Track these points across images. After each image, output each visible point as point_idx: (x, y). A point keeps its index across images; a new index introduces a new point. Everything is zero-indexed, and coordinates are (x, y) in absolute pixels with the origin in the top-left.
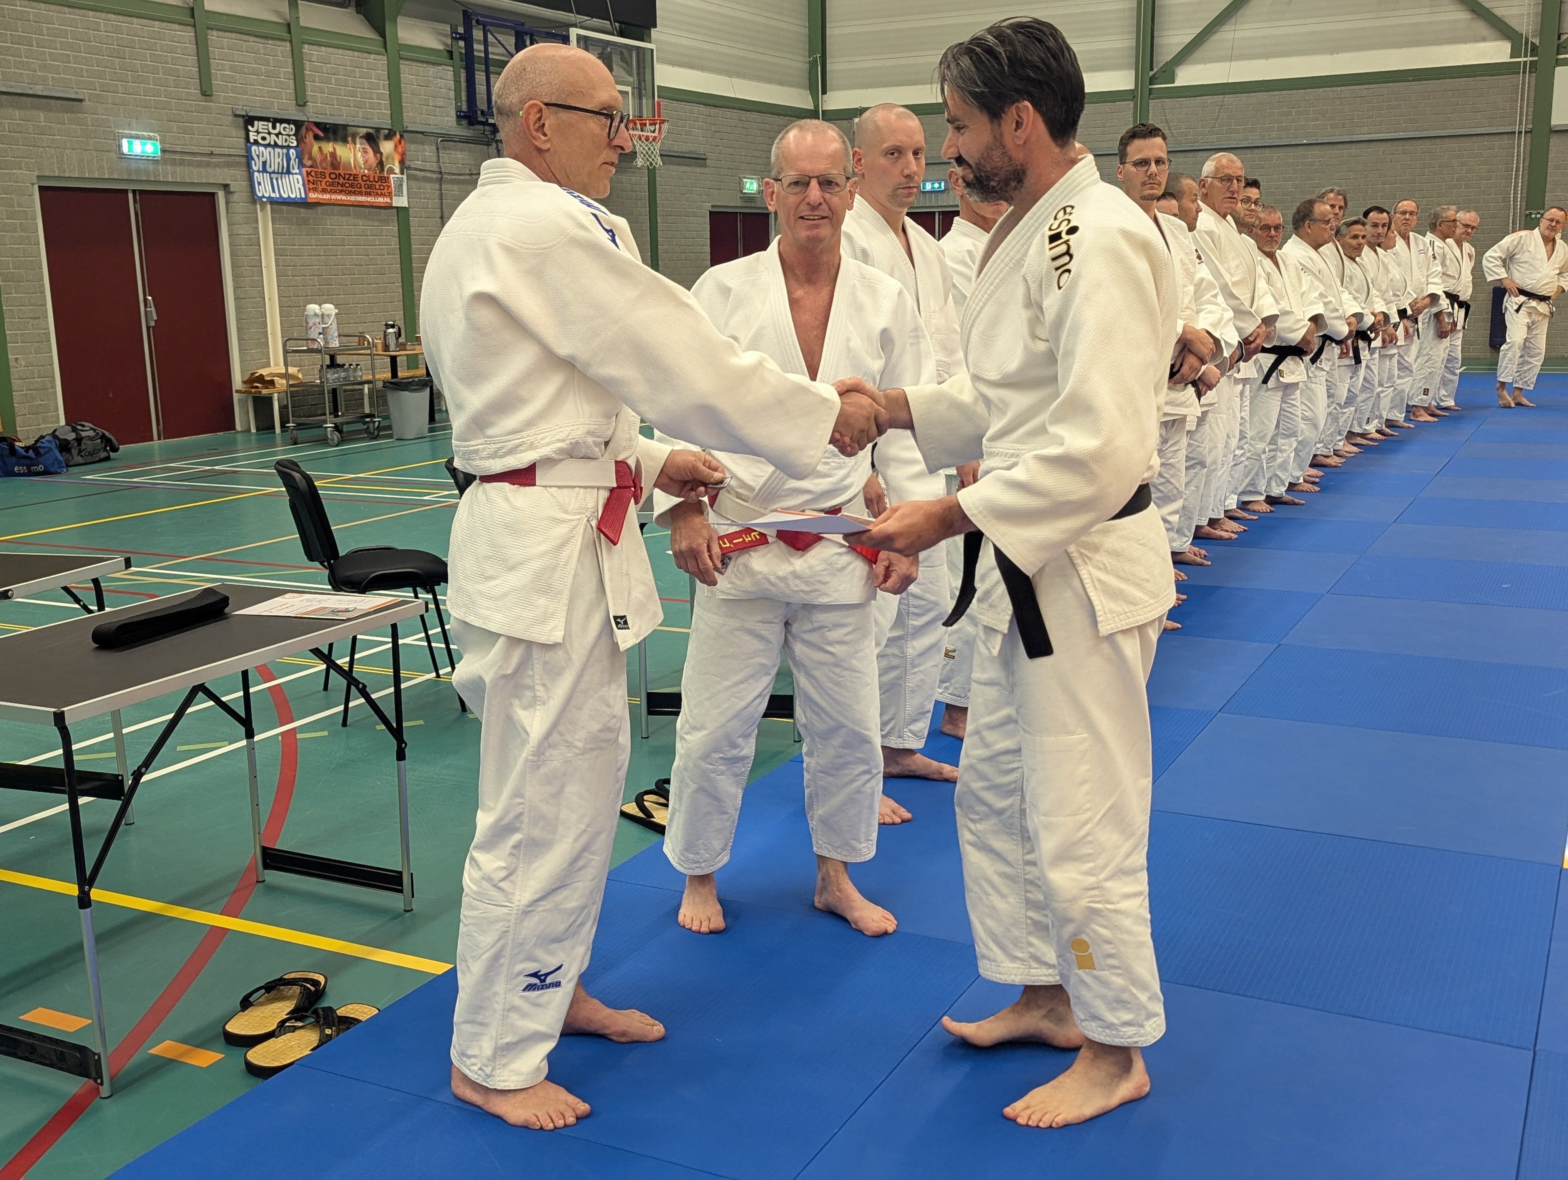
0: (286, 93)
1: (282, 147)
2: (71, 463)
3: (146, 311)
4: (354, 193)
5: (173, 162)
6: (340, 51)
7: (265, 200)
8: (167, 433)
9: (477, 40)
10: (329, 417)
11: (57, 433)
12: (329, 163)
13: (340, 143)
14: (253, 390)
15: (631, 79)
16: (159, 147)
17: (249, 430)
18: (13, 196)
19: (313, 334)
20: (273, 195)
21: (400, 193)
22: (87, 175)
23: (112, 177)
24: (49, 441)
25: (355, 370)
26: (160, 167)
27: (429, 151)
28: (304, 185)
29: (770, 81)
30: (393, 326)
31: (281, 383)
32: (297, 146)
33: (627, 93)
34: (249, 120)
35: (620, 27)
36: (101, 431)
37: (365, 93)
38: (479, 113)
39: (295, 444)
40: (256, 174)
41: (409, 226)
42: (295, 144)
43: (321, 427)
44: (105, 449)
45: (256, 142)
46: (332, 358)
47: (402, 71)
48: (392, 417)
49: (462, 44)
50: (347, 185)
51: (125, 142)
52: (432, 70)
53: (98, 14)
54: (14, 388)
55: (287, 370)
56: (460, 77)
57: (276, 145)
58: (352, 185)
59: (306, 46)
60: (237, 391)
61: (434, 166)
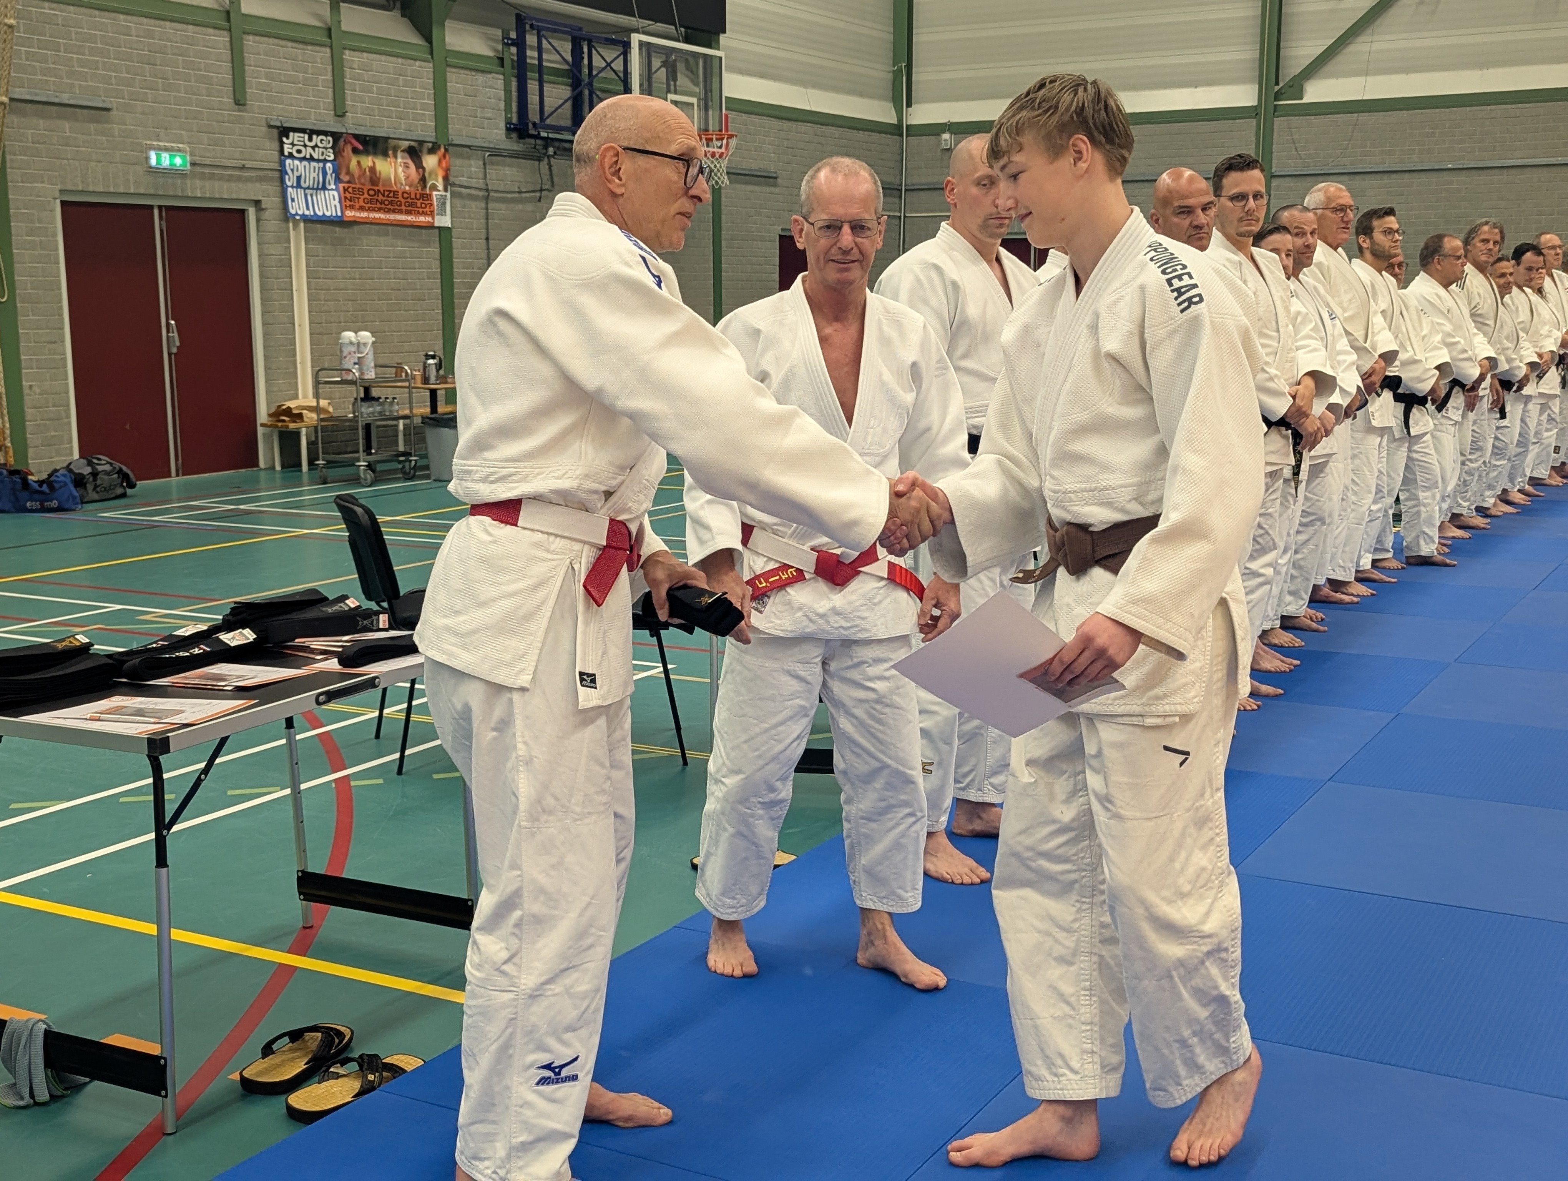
0: (324, 102)
1: (318, 161)
2: (86, 500)
3: (168, 337)
4: (394, 211)
5: (203, 176)
6: (383, 58)
7: (298, 218)
8: (186, 469)
9: (530, 46)
10: (362, 455)
11: (72, 467)
12: (368, 179)
13: (381, 157)
14: (280, 424)
15: (697, 90)
16: (188, 158)
17: (273, 468)
18: (34, 212)
19: (348, 364)
20: (307, 213)
21: (443, 213)
22: (112, 190)
23: (137, 191)
24: (64, 475)
25: (392, 403)
26: (189, 182)
27: (475, 166)
28: (340, 202)
29: (849, 92)
30: (433, 357)
31: (311, 417)
32: (334, 160)
33: (692, 105)
34: (284, 132)
35: (686, 32)
36: (117, 465)
37: (408, 103)
38: (531, 126)
39: (325, 483)
40: (290, 189)
41: (451, 249)
42: (332, 157)
43: (354, 465)
44: (122, 485)
45: (291, 156)
46: (367, 390)
47: (448, 80)
48: (430, 456)
49: (514, 50)
50: (387, 203)
51: (153, 155)
52: (481, 78)
53: (129, 18)
54: (28, 417)
55: (318, 402)
56: (511, 87)
57: (312, 159)
58: (391, 203)
59: (347, 52)
60: (262, 425)
61: (481, 184)
